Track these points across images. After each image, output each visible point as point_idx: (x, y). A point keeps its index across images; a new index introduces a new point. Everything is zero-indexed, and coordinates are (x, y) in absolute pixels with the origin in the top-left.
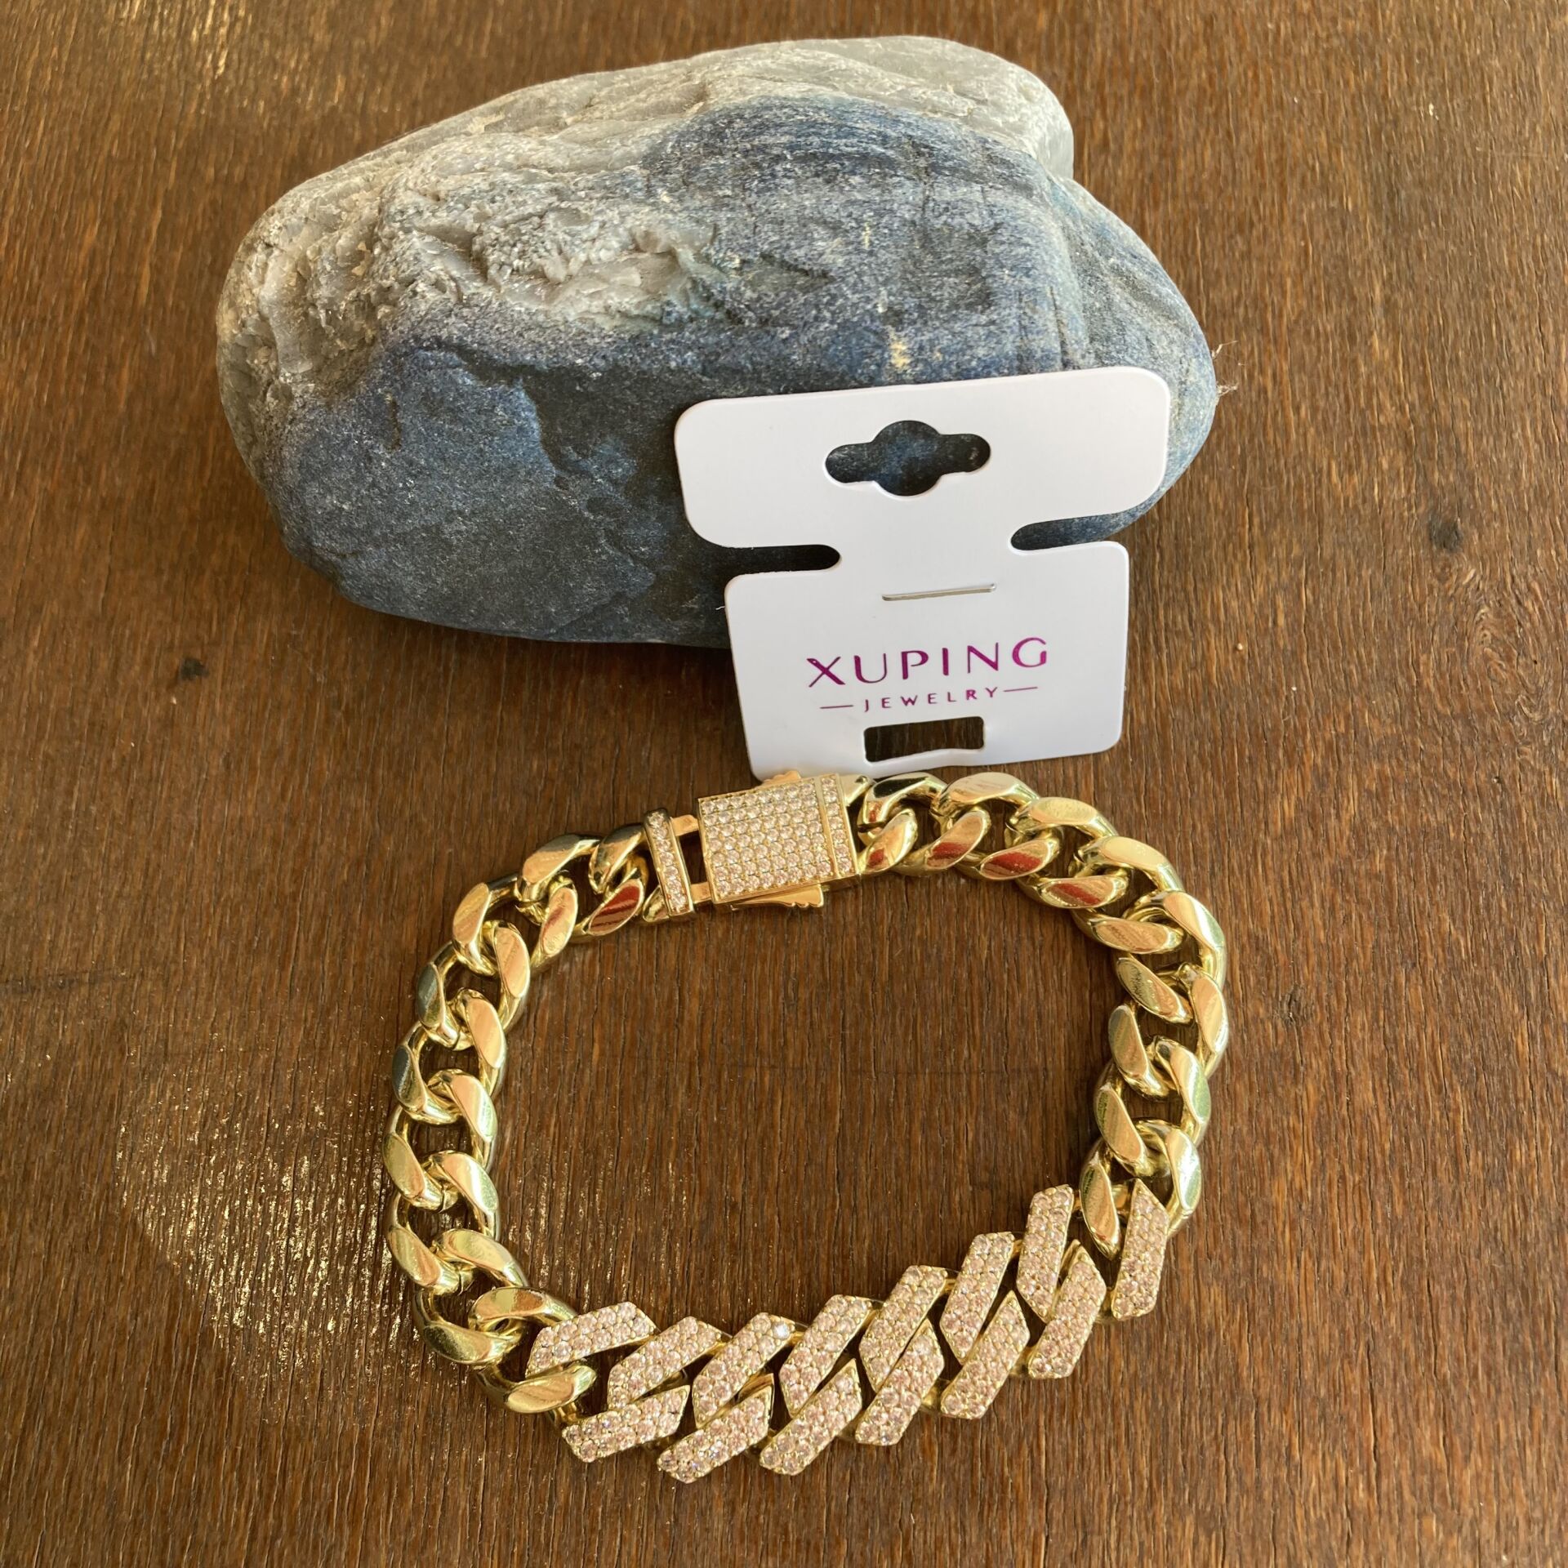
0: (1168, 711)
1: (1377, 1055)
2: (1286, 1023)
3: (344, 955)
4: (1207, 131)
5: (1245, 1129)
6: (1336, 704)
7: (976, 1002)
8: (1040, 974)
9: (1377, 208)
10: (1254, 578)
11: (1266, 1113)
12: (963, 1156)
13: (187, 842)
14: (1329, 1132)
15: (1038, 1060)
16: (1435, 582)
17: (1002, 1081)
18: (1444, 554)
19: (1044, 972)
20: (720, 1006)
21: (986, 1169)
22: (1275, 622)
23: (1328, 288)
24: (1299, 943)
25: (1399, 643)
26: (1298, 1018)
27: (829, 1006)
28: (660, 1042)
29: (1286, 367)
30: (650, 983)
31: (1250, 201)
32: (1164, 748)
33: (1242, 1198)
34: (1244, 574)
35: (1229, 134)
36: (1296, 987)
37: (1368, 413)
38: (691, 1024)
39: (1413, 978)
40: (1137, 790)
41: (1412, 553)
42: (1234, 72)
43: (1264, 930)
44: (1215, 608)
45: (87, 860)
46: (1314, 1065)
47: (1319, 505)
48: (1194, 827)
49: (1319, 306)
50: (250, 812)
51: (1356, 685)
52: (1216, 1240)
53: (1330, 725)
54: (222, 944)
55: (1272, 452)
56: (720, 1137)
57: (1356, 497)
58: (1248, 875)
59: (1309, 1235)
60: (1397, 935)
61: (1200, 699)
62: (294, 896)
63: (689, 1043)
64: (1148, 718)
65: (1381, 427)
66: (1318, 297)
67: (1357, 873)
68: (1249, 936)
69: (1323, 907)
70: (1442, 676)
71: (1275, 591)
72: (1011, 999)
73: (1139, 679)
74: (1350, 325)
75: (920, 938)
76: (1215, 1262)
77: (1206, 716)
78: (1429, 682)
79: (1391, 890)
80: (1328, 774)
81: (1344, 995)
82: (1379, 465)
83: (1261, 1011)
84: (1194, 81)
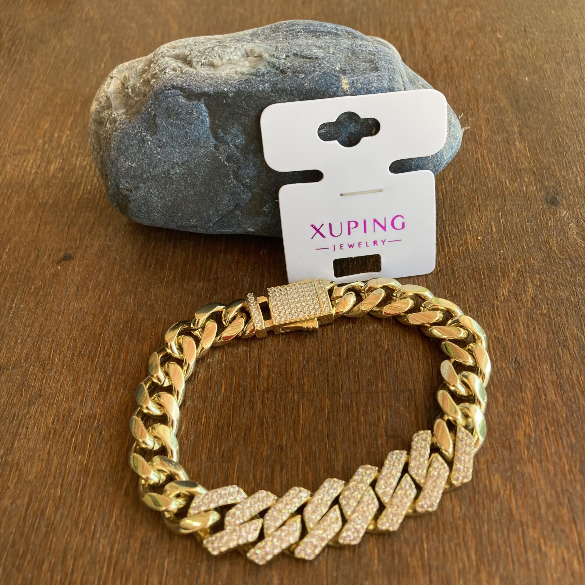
0: (453, 260)
1: (554, 380)
2: (514, 369)
3: (119, 356)
4: (449, 86)
5: (502, 411)
6: (519, 256)
7: (383, 365)
8: (409, 354)
9: (512, 106)
10: (482, 216)
11: (511, 404)
12: (382, 425)
13: (58, 317)
14: (538, 410)
15: (411, 386)
16: (551, 216)
17: (396, 395)
18: (553, 207)
19: (411, 353)
20: (275, 370)
21: (392, 430)
22: (491, 230)
23: (498, 129)
24: (516, 339)
25: (541, 236)
26: (519, 367)
27: (322, 368)
28: (251, 384)
29: (485, 152)
30: (246, 362)
31: (466, 105)
32: (453, 272)
33: (504, 438)
34: (478, 215)
35: (456, 87)
36: (517, 356)
37: (518, 164)
38: (263, 377)
39: (565, 351)
40: (444, 287)
41: (541, 207)
42: (456, 70)
43: (501, 335)
44: (468, 226)
45: (17, 324)
46: (529, 385)
47: (503, 192)
48: (468, 299)
49: (495, 134)
50: (85, 305)
51: (526, 250)
52: (495, 455)
53: (518, 263)
54: (69, 353)
55: (484, 177)
56: (276, 420)
57: (517, 190)
58: (492, 316)
59: (535, 452)
60: (556, 336)
61: (465, 256)
62: (100, 335)
63: (263, 385)
64: (445, 262)
65: (523, 169)
66: (494, 131)
67: (536, 314)
68: (495, 337)
69: (524, 326)
70: (559, 246)
71: (490, 220)
72: (398, 363)
73: (441, 250)
74: (507, 139)
75: (359, 342)
76: (495, 465)
77: (468, 261)
78: (555, 248)
79: (551, 319)
80: (520, 280)
81: (537, 358)
82: (524, 181)
83: (504, 365)
84: (443, 73)
